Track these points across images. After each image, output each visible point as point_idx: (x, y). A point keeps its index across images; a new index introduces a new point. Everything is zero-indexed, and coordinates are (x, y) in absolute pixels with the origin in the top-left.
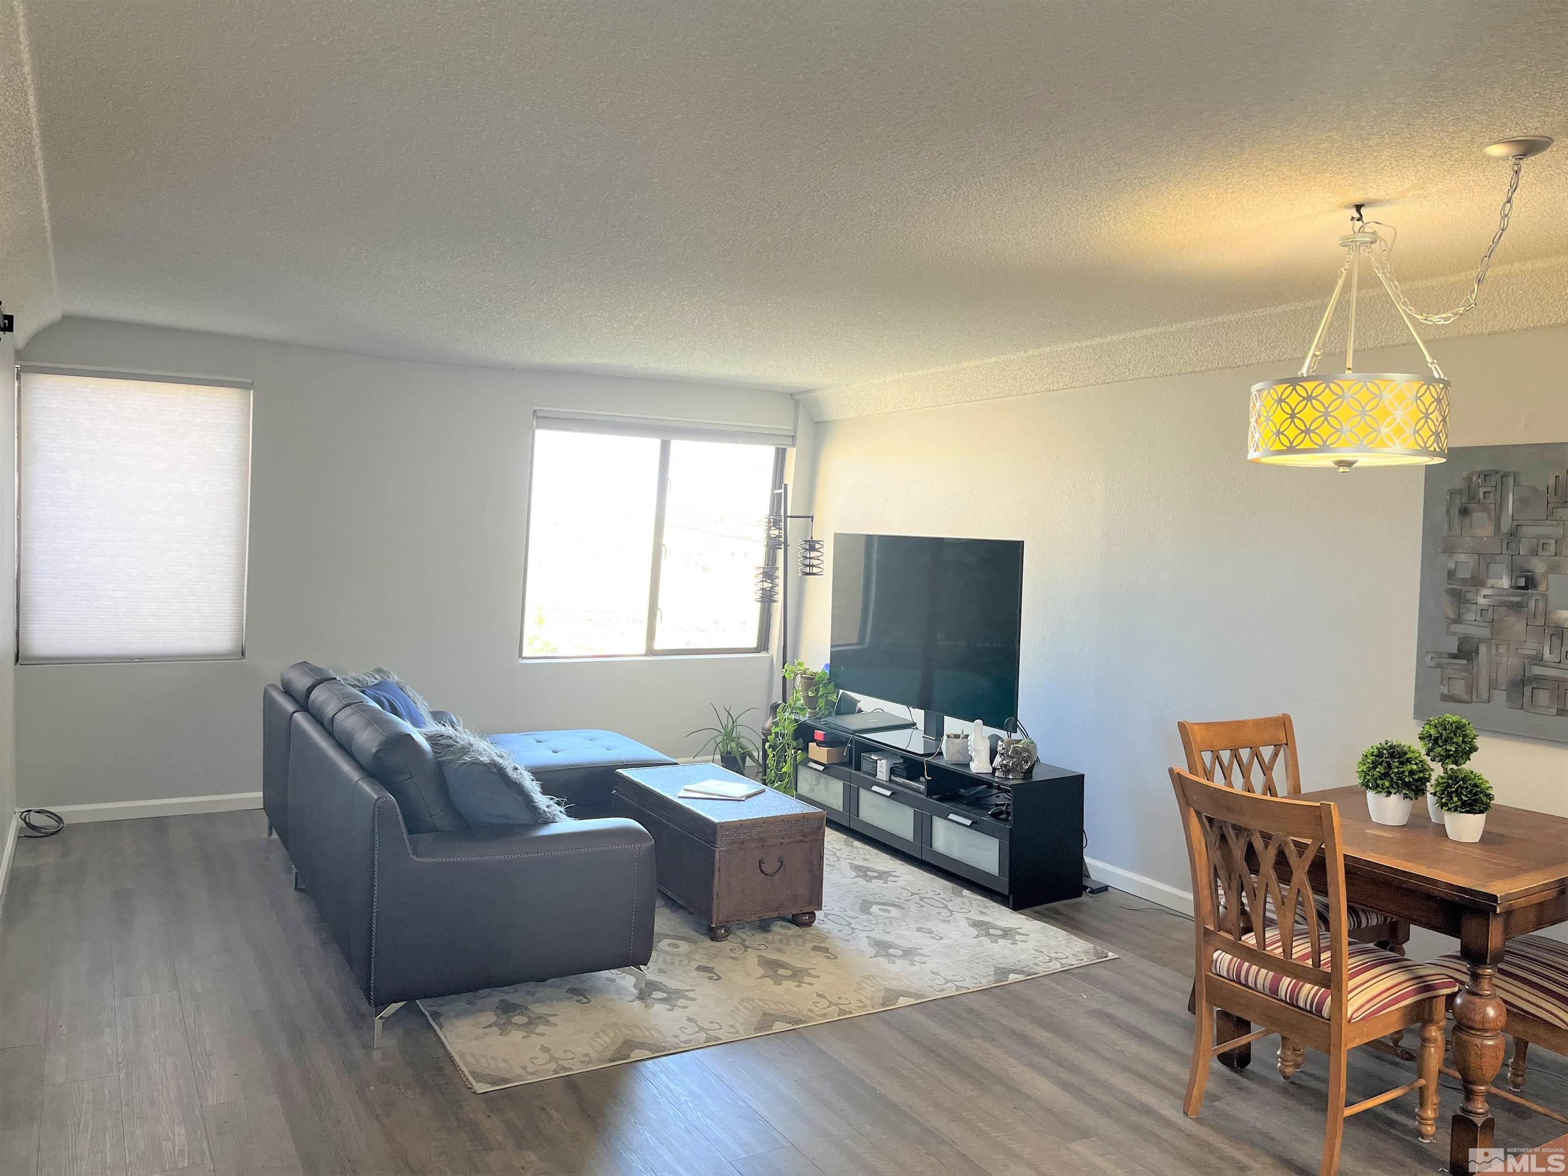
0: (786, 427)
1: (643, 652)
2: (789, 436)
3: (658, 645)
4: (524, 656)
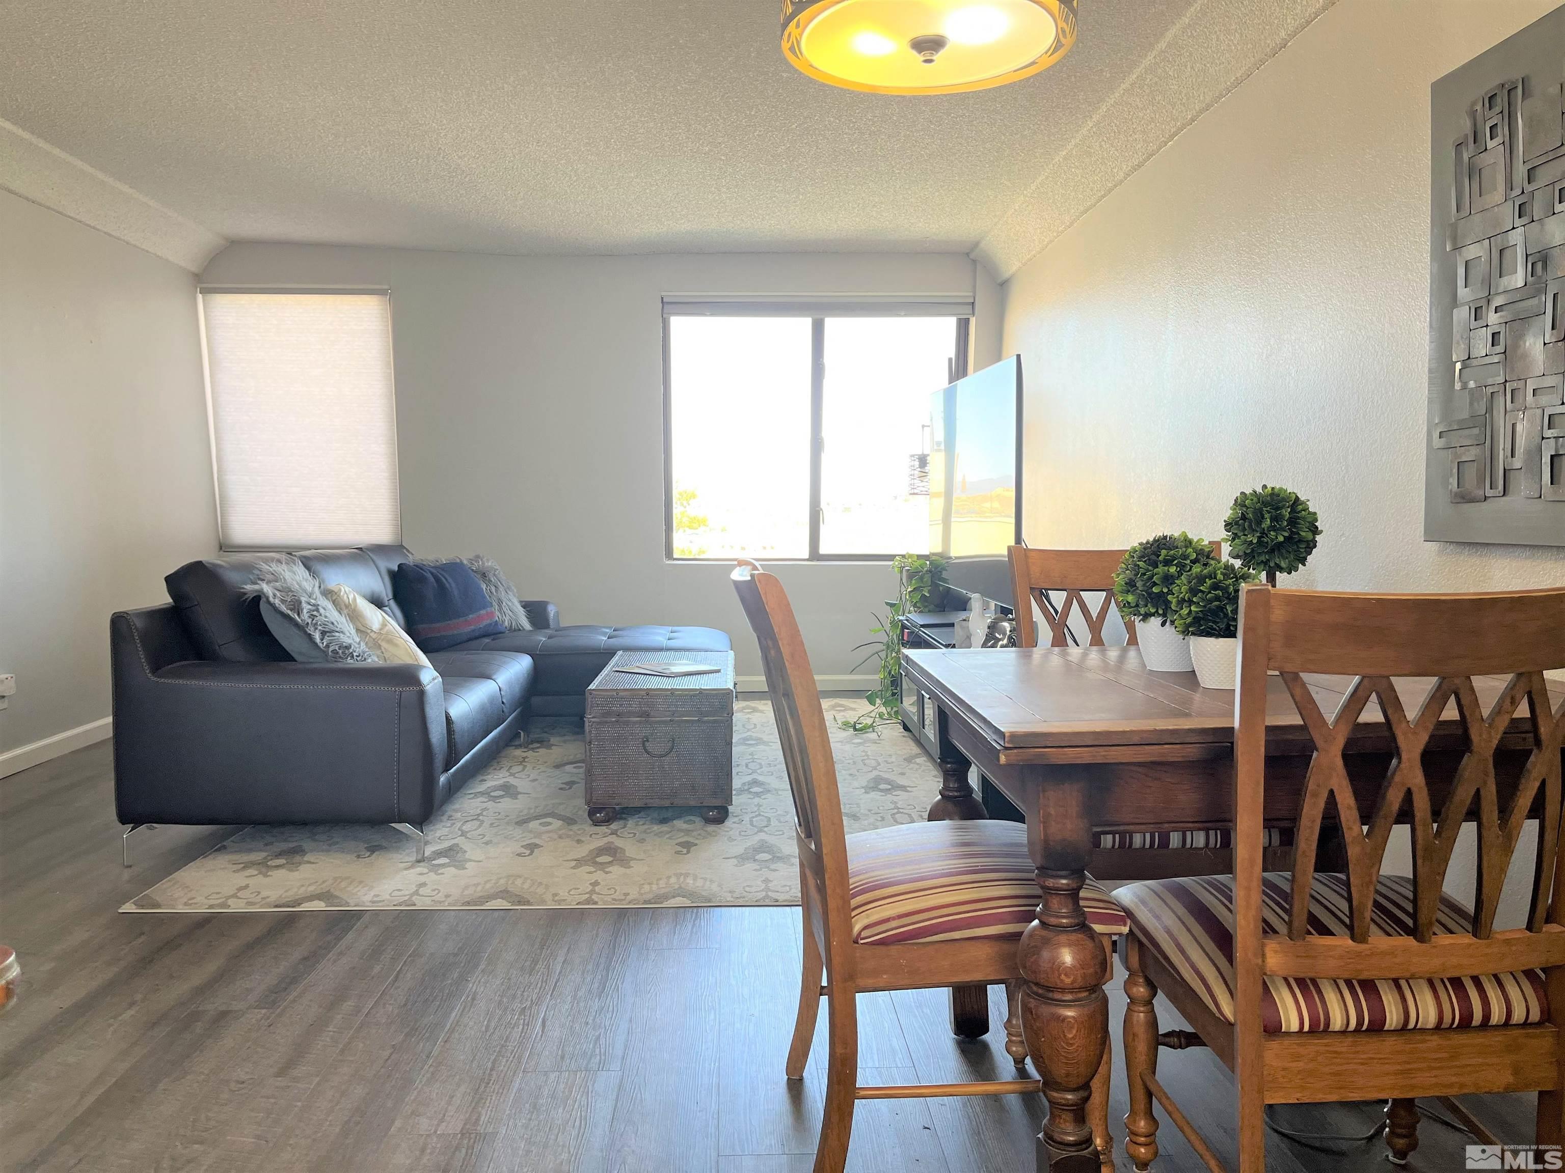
0: (964, 294)
1: (807, 557)
2: (967, 304)
3: (824, 550)
4: (675, 557)
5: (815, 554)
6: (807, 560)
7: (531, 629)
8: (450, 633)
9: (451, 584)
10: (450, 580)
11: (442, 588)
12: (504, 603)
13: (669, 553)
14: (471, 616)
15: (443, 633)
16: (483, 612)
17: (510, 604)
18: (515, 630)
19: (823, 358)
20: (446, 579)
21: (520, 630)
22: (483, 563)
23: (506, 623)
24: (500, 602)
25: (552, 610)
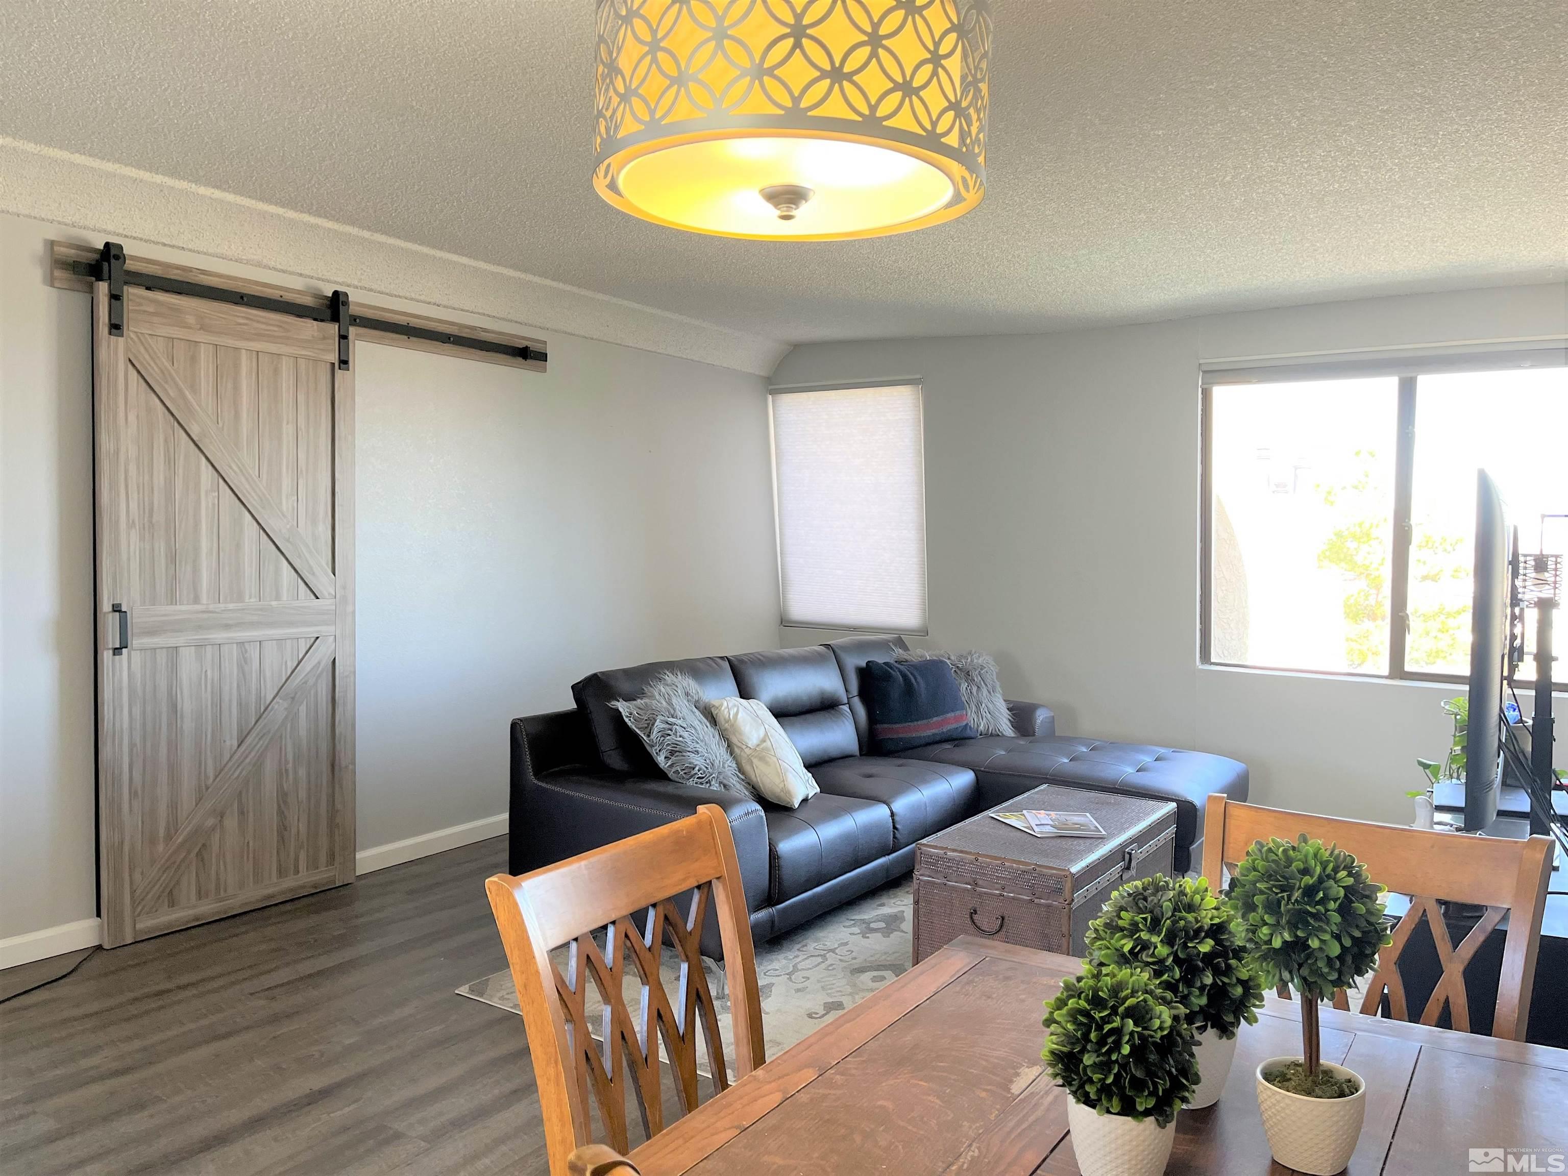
1: (1387, 673)
3: (1409, 666)
4: (1213, 660)
5: (1397, 669)
6: (1386, 677)
7: (1013, 735)
8: (909, 735)
9: (921, 685)
10: (919, 678)
11: (909, 690)
12: (983, 705)
13: (1205, 655)
14: (935, 719)
15: (901, 736)
16: (950, 715)
17: (990, 706)
18: (992, 735)
19: (1413, 427)
20: (915, 678)
21: (998, 735)
22: (972, 661)
23: (981, 728)
24: (978, 705)
25: (1041, 716)
